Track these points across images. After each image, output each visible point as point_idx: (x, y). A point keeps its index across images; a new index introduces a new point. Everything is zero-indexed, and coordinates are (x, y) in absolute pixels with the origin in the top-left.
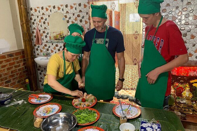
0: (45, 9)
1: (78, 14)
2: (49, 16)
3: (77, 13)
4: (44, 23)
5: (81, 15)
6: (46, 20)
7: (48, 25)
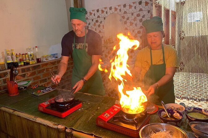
0: (100, 12)
1: (138, 13)
2: (105, 18)
3: (136, 12)
4: (99, 26)
5: (142, 14)
6: (101, 22)
7: (103, 28)
